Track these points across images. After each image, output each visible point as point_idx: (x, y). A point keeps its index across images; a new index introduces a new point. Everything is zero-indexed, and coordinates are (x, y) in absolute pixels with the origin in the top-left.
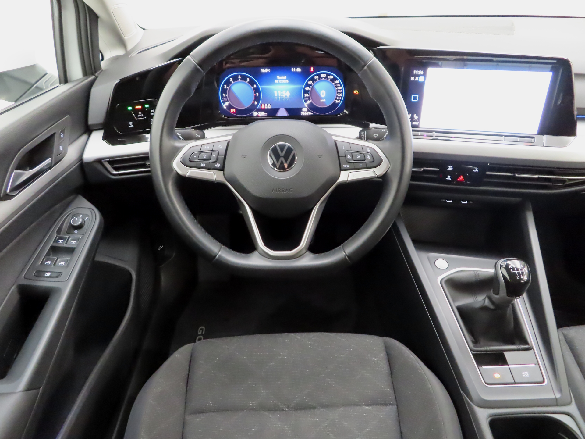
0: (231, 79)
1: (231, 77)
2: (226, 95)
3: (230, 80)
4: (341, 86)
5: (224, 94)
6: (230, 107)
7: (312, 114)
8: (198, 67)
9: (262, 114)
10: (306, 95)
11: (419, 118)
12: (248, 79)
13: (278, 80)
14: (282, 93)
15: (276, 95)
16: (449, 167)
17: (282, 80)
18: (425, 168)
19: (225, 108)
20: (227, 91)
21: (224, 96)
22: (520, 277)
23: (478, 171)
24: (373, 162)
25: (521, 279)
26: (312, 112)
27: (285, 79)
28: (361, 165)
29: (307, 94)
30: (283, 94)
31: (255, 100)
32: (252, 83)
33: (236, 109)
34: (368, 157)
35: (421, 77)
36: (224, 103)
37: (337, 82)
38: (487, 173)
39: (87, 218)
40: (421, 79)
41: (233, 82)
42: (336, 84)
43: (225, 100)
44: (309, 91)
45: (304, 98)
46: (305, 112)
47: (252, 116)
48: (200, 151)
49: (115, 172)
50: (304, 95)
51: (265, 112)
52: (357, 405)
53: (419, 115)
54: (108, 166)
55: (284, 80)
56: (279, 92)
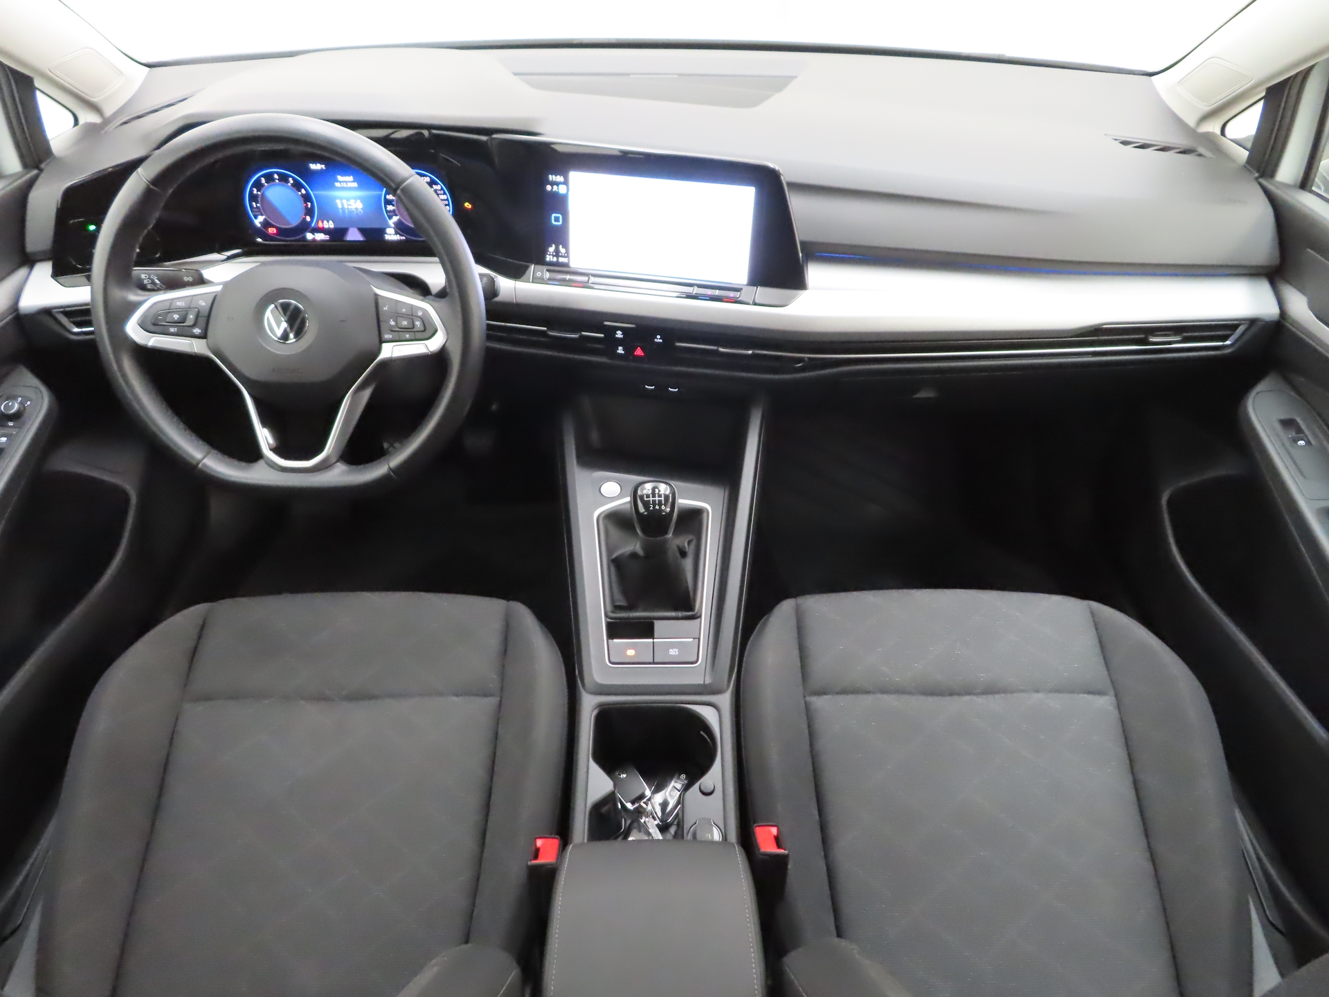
0: (263, 180)
1: (262, 176)
2: (258, 205)
3: (261, 180)
4: (445, 193)
5: (254, 204)
6: (266, 224)
7: (404, 238)
8: (152, 187)
9: (320, 237)
10: (390, 208)
11: (567, 252)
12: (291, 180)
13: (340, 182)
14: (349, 203)
15: (340, 206)
16: (617, 332)
17: (346, 182)
18: (584, 333)
19: (259, 225)
20: (259, 199)
21: (255, 206)
22: (660, 507)
23: (661, 341)
24: (424, 331)
25: (660, 510)
26: (403, 236)
27: (352, 182)
28: (408, 336)
29: (391, 206)
30: (350, 205)
31: (306, 214)
32: (297, 186)
33: (277, 228)
34: (418, 323)
35: (560, 186)
36: (256, 217)
37: (438, 187)
38: (678, 344)
39: (29, 403)
40: (562, 189)
41: (266, 184)
42: (436, 191)
43: (257, 213)
44: (393, 201)
45: (387, 212)
46: (391, 235)
47: (304, 239)
48: (167, 308)
49: (76, 330)
50: (386, 208)
51: (325, 234)
52: (441, 694)
53: (566, 246)
54: (64, 320)
55: (349, 182)
56: (344, 201)
